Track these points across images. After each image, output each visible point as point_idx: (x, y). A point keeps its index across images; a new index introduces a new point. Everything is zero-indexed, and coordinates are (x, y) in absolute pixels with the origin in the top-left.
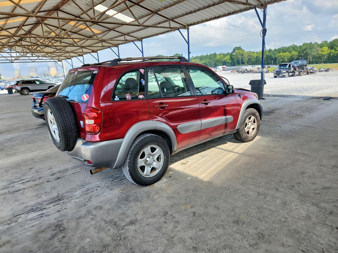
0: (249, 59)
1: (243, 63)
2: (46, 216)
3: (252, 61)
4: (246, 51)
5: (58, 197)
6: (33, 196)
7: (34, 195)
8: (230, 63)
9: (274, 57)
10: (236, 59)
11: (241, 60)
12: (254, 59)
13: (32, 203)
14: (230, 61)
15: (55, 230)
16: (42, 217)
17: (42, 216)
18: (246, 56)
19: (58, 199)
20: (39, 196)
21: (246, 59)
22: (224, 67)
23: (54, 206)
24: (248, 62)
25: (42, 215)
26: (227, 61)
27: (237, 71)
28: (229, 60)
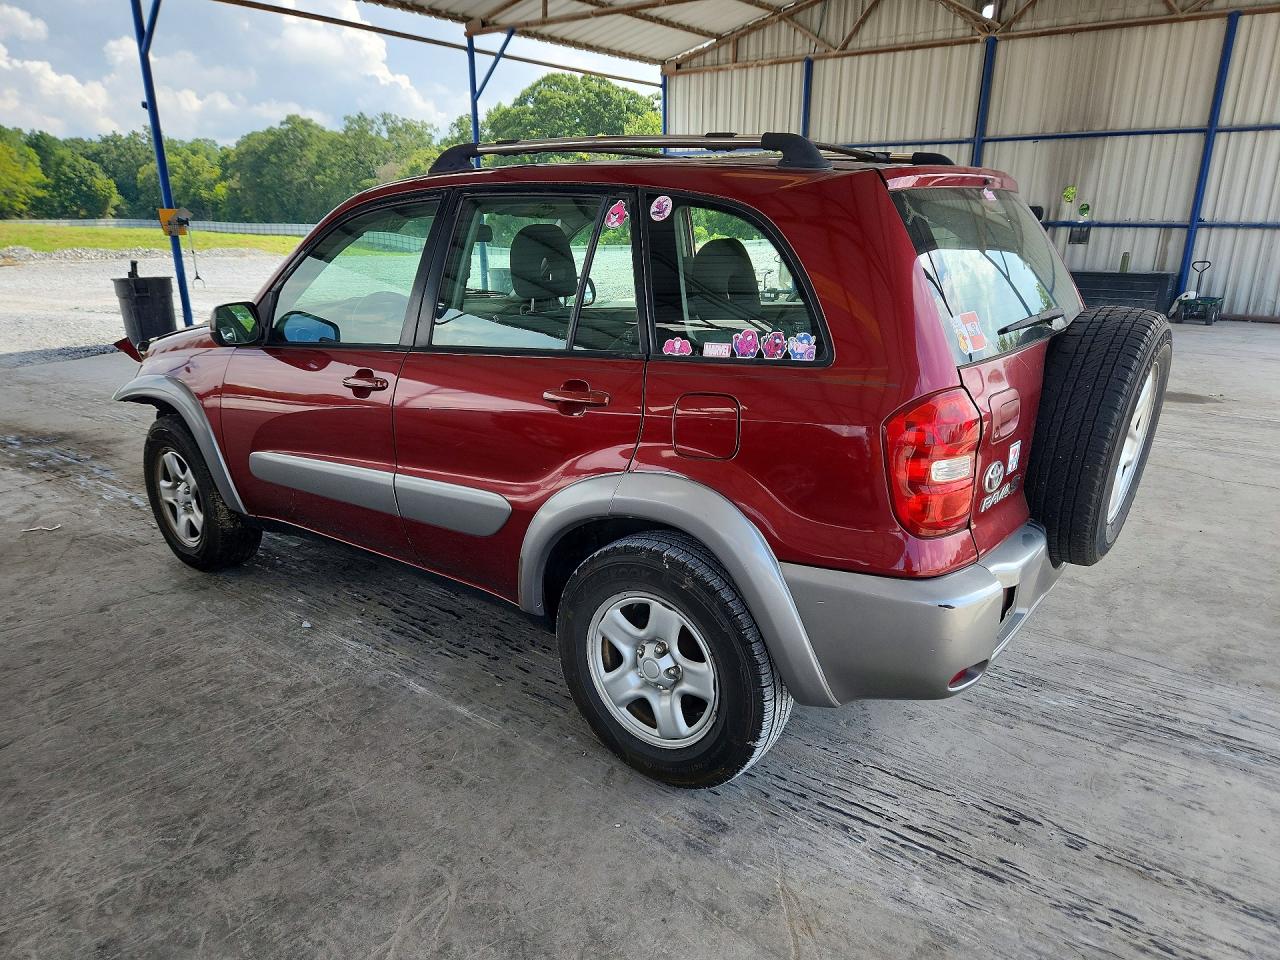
2: (1228, 711)
5: (1129, 734)
6: (1212, 813)
7: (1200, 817)
13: (1242, 785)
15: (1233, 668)
16: (1243, 717)
17: (1242, 720)
19: (1140, 728)
20: (1187, 797)
23: (1176, 720)
25: (1238, 720)
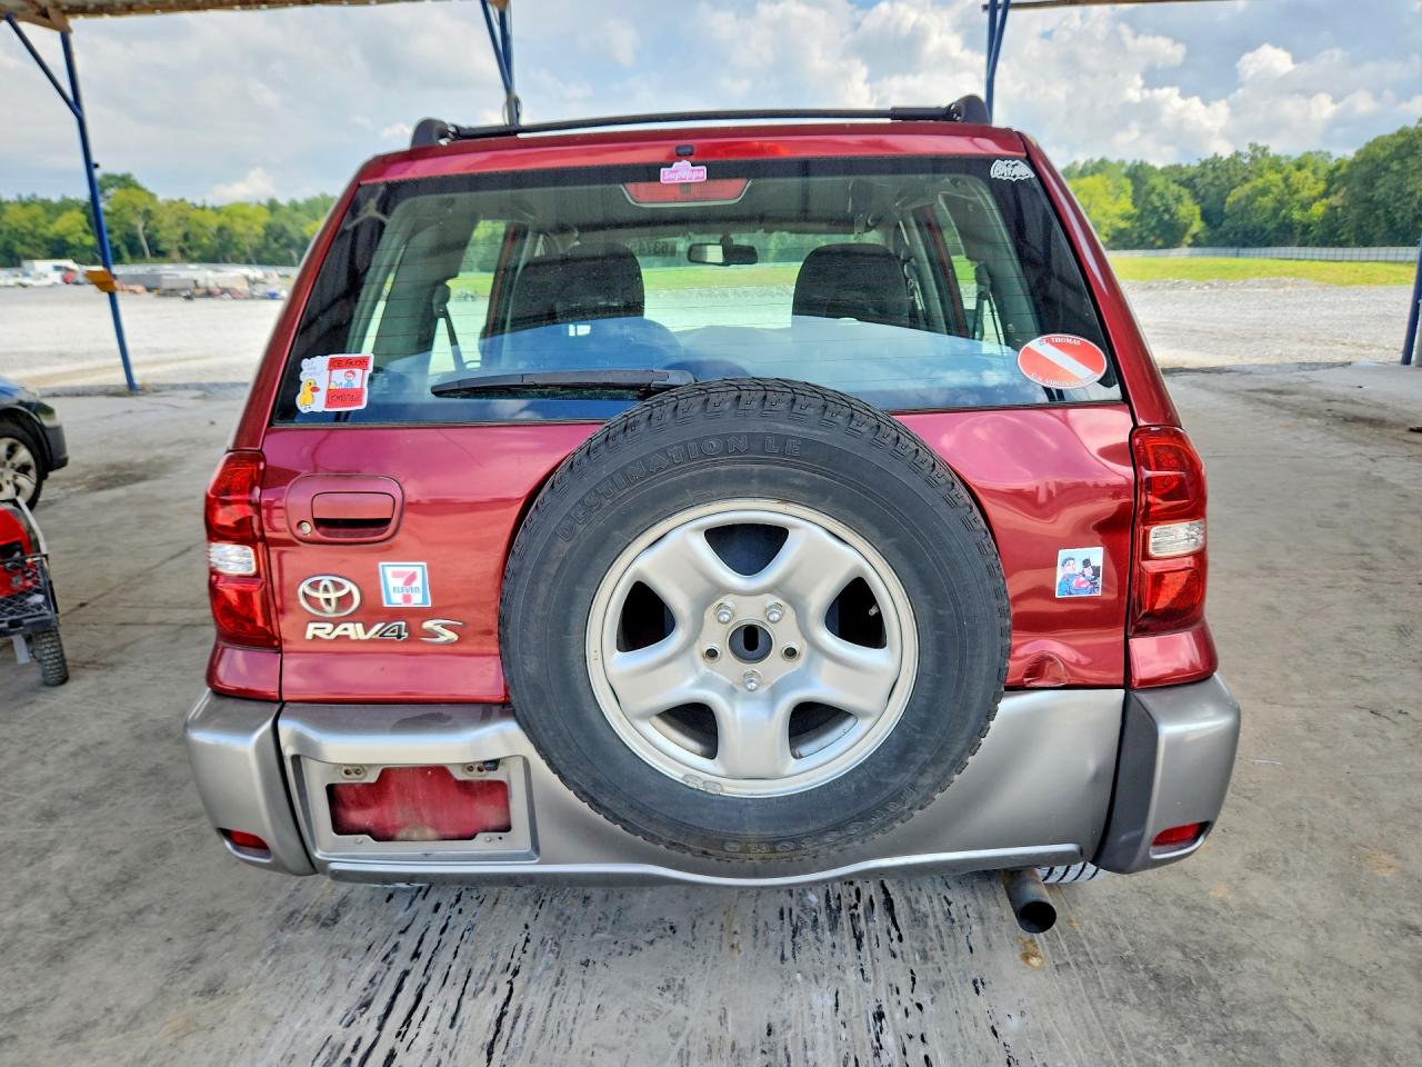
0: (186, 237)
1: (159, 254)
3: (200, 247)
4: (162, 197)
8: (92, 249)
9: (296, 236)
10: (117, 233)
11: (148, 239)
12: (209, 239)
14: (90, 240)
18: (168, 220)
21: (170, 236)
22: (67, 269)
24: (182, 251)
26: (71, 240)
27: (149, 290)
28: (81, 234)
